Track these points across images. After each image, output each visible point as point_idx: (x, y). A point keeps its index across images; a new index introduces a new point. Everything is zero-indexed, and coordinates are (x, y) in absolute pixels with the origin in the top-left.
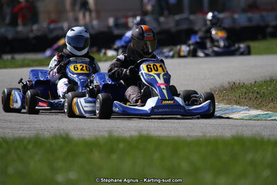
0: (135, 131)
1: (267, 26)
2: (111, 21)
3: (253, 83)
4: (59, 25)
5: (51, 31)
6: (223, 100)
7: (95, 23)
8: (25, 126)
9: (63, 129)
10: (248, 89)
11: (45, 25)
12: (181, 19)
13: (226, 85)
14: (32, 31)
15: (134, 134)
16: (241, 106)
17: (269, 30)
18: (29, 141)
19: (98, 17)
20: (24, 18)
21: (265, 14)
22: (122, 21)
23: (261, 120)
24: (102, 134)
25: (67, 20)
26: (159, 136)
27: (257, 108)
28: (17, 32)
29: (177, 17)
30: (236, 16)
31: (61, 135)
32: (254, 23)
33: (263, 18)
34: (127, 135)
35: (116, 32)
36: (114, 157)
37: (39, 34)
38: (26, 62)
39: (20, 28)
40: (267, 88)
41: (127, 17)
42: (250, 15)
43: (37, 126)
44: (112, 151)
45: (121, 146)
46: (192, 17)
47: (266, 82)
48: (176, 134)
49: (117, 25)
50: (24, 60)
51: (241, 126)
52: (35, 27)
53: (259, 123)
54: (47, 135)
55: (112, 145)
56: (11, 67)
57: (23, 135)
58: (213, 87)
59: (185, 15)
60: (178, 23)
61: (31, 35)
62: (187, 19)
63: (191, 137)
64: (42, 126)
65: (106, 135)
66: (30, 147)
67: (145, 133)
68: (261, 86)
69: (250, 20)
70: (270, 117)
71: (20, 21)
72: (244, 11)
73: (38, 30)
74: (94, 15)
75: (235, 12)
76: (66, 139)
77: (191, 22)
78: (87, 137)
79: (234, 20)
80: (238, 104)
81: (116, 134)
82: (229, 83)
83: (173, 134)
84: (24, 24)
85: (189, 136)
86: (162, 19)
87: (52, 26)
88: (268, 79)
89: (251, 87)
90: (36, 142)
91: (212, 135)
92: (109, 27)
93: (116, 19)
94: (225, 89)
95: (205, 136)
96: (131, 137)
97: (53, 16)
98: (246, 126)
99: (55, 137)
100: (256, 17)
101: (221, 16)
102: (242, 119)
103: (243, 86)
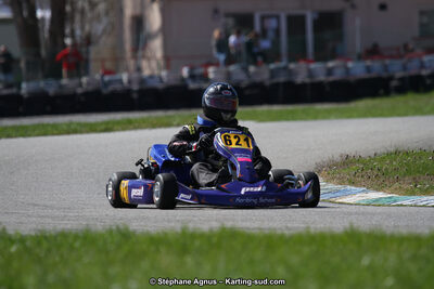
0: (216, 221)
1: (391, 78)
2: (185, 72)
3: (373, 156)
4: (117, 77)
5: (106, 84)
6: (333, 179)
7: (164, 74)
8: (72, 214)
10: (365, 164)
11: (98, 77)
12: (278, 69)
13: (337, 158)
14: (80, 85)
15: (215, 225)
16: (356, 186)
17: (394, 83)
18: (76, 237)
19: (168, 66)
20: (69, 68)
21: (387, 62)
22: (200, 71)
23: (383, 205)
24: (173, 225)
25: (127, 70)
26: (248, 228)
27: (377, 190)
28: (61, 87)
29: (272, 66)
30: (350, 64)
31: (118, 227)
32: (373, 75)
33: (386, 68)
34: (205, 228)
35: (192, 86)
36: (189, 260)
37: (90, 88)
38: (73, 127)
39: (65, 81)
40: (391, 162)
41: (207, 66)
42: (368, 63)
43: (87, 214)
45: (197, 243)
46: (292, 66)
47: (389, 154)
48: (270, 225)
49: (192, 76)
50: (71, 123)
51: (356, 213)
52: (84, 80)
53: (380, 209)
54: (99, 227)
56: (53, 134)
58: (319, 161)
59: (283, 64)
60: (273, 73)
61: (79, 91)
62: (285, 68)
65: (178, 227)
66: (77, 244)
68: (382, 159)
69: (368, 69)
70: (395, 201)
71: (64, 71)
72: (360, 58)
73: (88, 84)
74: (162, 63)
75: (349, 59)
76: (125, 235)
77: (290, 72)
79: (347, 70)
80: (353, 184)
81: (191, 226)
82: (341, 156)
83: (267, 225)
84: (70, 76)
86: (252, 69)
87: (107, 78)
88: (392, 150)
89: (369, 161)
92: (183, 79)
93: (192, 69)
94: (336, 164)
95: (308, 228)
96: (211, 230)
97: (109, 65)
98: (363, 213)
99: (110, 231)
100: (376, 66)
101: (331, 64)
102: (359, 204)
103: (359, 160)
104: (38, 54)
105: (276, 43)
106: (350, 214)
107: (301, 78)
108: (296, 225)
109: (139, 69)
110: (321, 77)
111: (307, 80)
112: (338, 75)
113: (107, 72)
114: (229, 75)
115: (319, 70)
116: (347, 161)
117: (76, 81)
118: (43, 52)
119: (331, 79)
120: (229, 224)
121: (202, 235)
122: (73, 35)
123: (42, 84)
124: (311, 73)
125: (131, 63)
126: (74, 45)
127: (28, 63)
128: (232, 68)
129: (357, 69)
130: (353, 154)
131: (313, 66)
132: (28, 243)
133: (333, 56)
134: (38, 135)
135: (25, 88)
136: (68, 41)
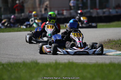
0: (67, 60)
2: (56, 12)
3: (118, 40)
5: (30, 16)
8: (19, 57)
9: (35, 59)
11: (27, 13)
13: (106, 40)
14: (21, 16)
15: (66, 61)
16: (113, 49)
18: (20, 64)
20: (18, 10)
22: (61, 12)
24: (52, 61)
27: (120, 51)
30: (111, 10)
32: (119, 14)
34: (63, 62)
35: (58, 17)
36: (58, 71)
37: (25, 17)
39: (16, 15)
41: (63, 10)
42: (117, 10)
43: (24, 57)
44: (57, 69)
45: (61, 66)
46: (91, 11)
48: (85, 61)
49: (58, 14)
51: (113, 58)
52: (23, 14)
54: (28, 61)
55: (56, 66)
56: (13, 32)
57: (18, 61)
58: (101, 41)
59: (88, 10)
61: (21, 18)
62: (89, 12)
63: (91, 63)
64: (26, 57)
65: (54, 61)
66: (21, 66)
67: (71, 61)
69: (117, 12)
71: (16, 12)
72: (115, 8)
73: (24, 16)
75: (110, 9)
77: (91, 13)
79: (110, 12)
80: (112, 48)
81: (58, 61)
82: (108, 40)
83: (83, 61)
84: (18, 13)
85: (90, 62)
91: (100, 62)
93: (58, 11)
94: (106, 42)
95: (97, 62)
97: (31, 10)
98: (115, 58)
100: (119, 11)
101: (104, 10)
103: (114, 41)
104: (8, 6)
106: (111, 58)
107: (94, 15)
109: (41, 11)
110: (101, 14)
111: (96, 16)
112: (107, 14)
113: (30, 12)
114: (70, 14)
115: (100, 12)
116: (110, 41)
118: (9, 5)
119: (105, 15)
121: (62, 64)
123: (9, 16)
124: (98, 13)
125: (38, 9)
126: (19, 3)
127: (4, 9)
128: (72, 11)
129: (113, 12)
130: (112, 39)
131: (99, 11)
132: (5, 66)
133: (105, 8)
134: (8, 32)
135: (3, 17)
136: (17, 2)
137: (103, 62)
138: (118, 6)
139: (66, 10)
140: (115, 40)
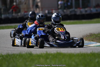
2: (47, 12)
3: (98, 33)
5: (25, 15)
6: (87, 40)
8: (16, 50)
9: (30, 51)
10: (96, 36)
11: (23, 13)
12: (72, 11)
13: (88, 34)
14: (18, 15)
15: (55, 52)
16: (94, 42)
18: (17, 55)
19: (42, 10)
22: (51, 11)
24: (43, 52)
26: (64, 53)
28: (13, 16)
29: (71, 10)
30: (92, 9)
31: (29, 53)
32: (98, 12)
34: (53, 52)
35: (49, 15)
36: (48, 60)
39: (14, 14)
41: (52, 10)
42: (97, 9)
43: (20, 50)
45: (50, 56)
46: (76, 10)
49: (49, 13)
51: (94, 49)
54: (24, 53)
55: (47, 56)
57: (15, 53)
58: (83, 35)
59: (73, 9)
60: (71, 12)
61: (18, 17)
64: (22, 49)
65: (45, 52)
66: (17, 57)
69: (97, 10)
72: (95, 7)
73: (20, 15)
74: (40, 9)
76: (31, 54)
77: (75, 12)
78: (38, 54)
79: (91, 11)
80: (93, 41)
81: (48, 52)
82: (89, 33)
83: (69, 52)
85: (75, 53)
86: (65, 11)
87: (25, 14)
89: (97, 35)
90: (19, 55)
92: (46, 14)
94: (88, 36)
95: (81, 53)
96: (54, 53)
97: (26, 10)
98: (96, 49)
99: (27, 53)
100: (99, 9)
101: (86, 9)
102: (94, 47)
104: (6, 7)
105: (71, 3)
106: (92, 49)
107: (78, 13)
108: (77, 52)
110: (84, 13)
112: (88, 12)
113: (25, 12)
115: (83, 11)
116: (91, 35)
117: (17, 14)
118: (8, 7)
120: (59, 52)
121: (51, 54)
122: (16, 2)
123: (8, 15)
124: (81, 12)
126: (16, 5)
128: (60, 10)
129: (94, 10)
130: (93, 33)
132: (4, 57)
133: (87, 7)
135: (3, 16)
136: (15, 4)
137: (86, 52)
138: (98, 6)
139: (55, 9)
140: (95, 34)
